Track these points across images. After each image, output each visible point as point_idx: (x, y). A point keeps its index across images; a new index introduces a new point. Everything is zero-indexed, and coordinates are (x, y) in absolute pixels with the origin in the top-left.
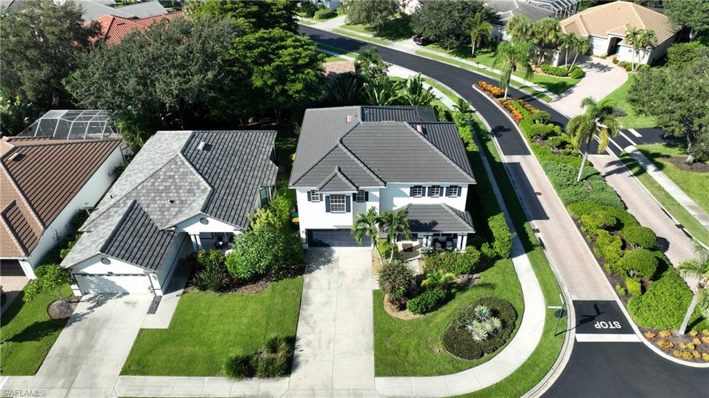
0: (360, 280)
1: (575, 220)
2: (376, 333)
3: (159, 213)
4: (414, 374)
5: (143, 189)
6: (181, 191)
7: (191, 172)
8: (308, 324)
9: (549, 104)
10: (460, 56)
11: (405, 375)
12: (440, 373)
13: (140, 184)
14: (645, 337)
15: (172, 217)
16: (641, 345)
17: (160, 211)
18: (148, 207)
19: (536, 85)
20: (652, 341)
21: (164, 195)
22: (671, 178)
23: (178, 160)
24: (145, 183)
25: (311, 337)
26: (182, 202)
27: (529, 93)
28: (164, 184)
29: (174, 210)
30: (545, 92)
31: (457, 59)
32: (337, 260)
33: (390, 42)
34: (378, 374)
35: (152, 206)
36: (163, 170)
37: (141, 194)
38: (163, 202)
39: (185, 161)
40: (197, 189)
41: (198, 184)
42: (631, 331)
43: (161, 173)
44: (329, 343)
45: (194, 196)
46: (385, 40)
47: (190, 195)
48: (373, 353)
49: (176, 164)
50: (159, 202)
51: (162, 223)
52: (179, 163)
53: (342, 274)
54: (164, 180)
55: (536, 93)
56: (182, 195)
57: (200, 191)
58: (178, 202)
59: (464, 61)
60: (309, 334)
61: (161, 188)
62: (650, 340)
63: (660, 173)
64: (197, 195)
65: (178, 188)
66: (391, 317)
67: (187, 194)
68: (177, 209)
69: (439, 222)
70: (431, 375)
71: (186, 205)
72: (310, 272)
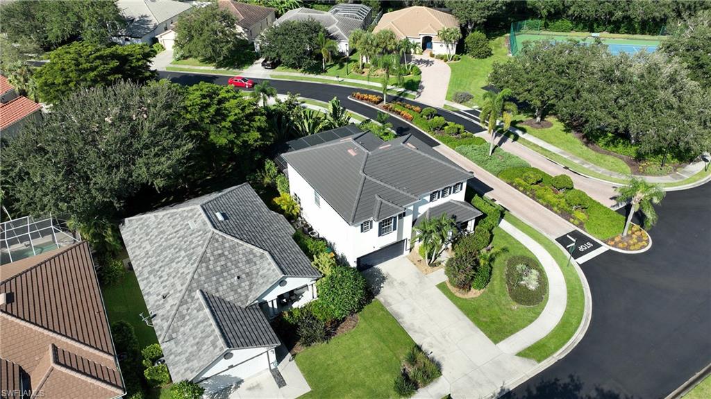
0: (420, 283)
1: (511, 184)
2: (468, 315)
3: (232, 293)
4: (517, 330)
5: (200, 276)
6: (240, 265)
7: (238, 244)
8: (415, 332)
9: (415, 100)
10: (313, 73)
11: (512, 334)
12: (531, 322)
13: (194, 273)
14: (609, 245)
15: (248, 292)
16: (609, 251)
17: (232, 291)
18: (218, 291)
19: (394, 87)
20: (615, 246)
21: (225, 274)
22: (535, 136)
23: (217, 236)
24: (199, 270)
25: (428, 340)
26: (247, 274)
27: (395, 95)
28: (218, 263)
29: (245, 285)
30: (405, 91)
31: (312, 76)
32: (388, 275)
33: (237, 70)
34: (496, 342)
35: (221, 289)
36: (209, 251)
37: (202, 282)
38: (229, 281)
39: (225, 235)
40: (254, 257)
41: (251, 252)
42: (600, 246)
43: (208, 255)
44: (445, 338)
45: (256, 264)
46: (231, 69)
47: (251, 265)
48: (479, 329)
49: (217, 241)
50: (225, 283)
51: (242, 301)
52: (220, 239)
53: (402, 284)
54: (216, 261)
55: (401, 94)
56: (243, 267)
57: (258, 258)
58: (244, 276)
59: (319, 77)
60: (424, 338)
61: (219, 269)
62: (613, 246)
63: (526, 134)
64: (258, 262)
65: (236, 263)
66: (466, 299)
67: (247, 266)
68: (247, 283)
69: (457, 215)
70: (527, 325)
71: (254, 276)
72: (378, 292)
